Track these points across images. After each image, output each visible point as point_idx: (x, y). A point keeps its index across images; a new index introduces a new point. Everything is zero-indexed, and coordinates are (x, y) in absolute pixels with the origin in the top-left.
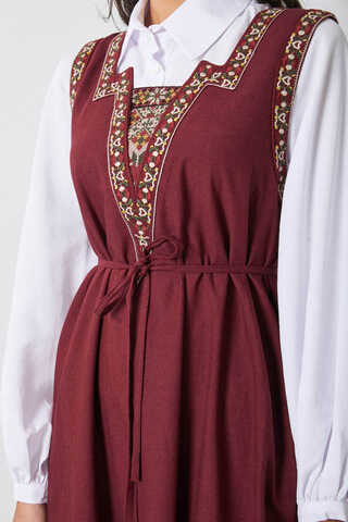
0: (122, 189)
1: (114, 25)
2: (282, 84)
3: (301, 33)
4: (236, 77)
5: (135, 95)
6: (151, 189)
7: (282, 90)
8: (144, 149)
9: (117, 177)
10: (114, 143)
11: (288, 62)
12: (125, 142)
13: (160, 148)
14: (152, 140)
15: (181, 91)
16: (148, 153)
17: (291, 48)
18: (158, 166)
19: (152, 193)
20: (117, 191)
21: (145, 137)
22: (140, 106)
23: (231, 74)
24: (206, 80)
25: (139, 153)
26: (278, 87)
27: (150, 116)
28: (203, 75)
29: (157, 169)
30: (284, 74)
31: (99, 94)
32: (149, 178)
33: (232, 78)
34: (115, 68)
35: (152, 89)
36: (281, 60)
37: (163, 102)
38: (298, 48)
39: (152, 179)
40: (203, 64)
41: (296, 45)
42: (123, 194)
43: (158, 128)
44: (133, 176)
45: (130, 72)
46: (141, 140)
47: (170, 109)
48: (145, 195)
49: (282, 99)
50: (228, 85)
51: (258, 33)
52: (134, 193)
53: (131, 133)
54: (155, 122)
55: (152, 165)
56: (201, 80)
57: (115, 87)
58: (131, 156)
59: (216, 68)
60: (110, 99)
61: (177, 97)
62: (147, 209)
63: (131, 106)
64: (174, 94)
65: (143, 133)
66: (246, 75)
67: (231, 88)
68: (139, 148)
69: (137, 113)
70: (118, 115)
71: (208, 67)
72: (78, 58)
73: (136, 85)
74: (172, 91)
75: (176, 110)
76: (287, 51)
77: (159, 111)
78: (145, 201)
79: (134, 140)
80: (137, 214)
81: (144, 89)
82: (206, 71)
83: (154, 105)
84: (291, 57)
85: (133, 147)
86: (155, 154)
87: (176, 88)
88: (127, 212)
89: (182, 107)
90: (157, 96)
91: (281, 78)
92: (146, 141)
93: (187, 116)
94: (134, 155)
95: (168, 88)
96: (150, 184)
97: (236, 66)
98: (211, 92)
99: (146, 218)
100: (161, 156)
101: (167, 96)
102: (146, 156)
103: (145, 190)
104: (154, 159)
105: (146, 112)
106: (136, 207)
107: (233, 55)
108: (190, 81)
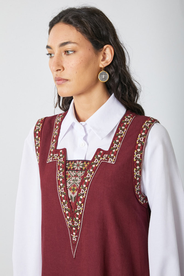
0: (67, 212)
2: (136, 158)
3: (143, 134)
4: (115, 157)
5: (67, 164)
6: (81, 213)
7: (136, 161)
8: (76, 193)
9: (65, 207)
10: (61, 190)
11: (139, 147)
12: (66, 189)
13: (83, 195)
14: (79, 190)
15: (89, 164)
16: (78, 196)
17: (139, 141)
18: (83, 202)
19: (81, 215)
20: (65, 213)
21: (75, 188)
22: (70, 170)
23: (112, 155)
24: (101, 159)
25: (73, 196)
26: (135, 160)
27: (76, 176)
28: (99, 156)
29: (82, 204)
30: (137, 153)
33: (113, 158)
34: (56, 144)
35: (75, 161)
36: (135, 147)
37: (81, 169)
38: (142, 140)
39: (80, 208)
40: (99, 150)
41: (141, 139)
42: (68, 215)
43: (81, 184)
44: (72, 207)
46: (74, 190)
47: (86, 174)
48: (77, 216)
49: (137, 165)
50: (111, 161)
51: (123, 133)
53: (68, 185)
54: (79, 180)
55: (80, 202)
56: (99, 159)
57: (56, 157)
58: (70, 197)
59: (105, 152)
60: (54, 163)
61: (88, 168)
62: (78, 222)
63: (66, 170)
64: (86, 166)
65: (74, 186)
66: (120, 155)
67: (113, 163)
68: (73, 193)
70: (60, 174)
71: (101, 152)
74: (85, 163)
75: (89, 175)
76: (137, 142)
77: (80, 174)
78: (77, 218)
79: (71, 190)
80: (74, 225)
81: (72, 161)
82: (100, 154)
83: (77, 170)
84: (139, 145)
85: (70, 193)
86: (81, 197)
88: (69, 223)
89: (91, 173)
90: (78, 165)
91: (136, 155)
92: (76, 190)
94: (71, 196)
95: (83, 161)
96: (80, 211)
97: (114, 151)
98: (104, 165)
99: (77, 226)
100: (84, 199)
101: (83, 166)
102: (77, 198)
103: (78, 214)
104: (81, 200)
105: (73, 174)
106: (72, 221)
107: (112, 145)
108: (93, 159)
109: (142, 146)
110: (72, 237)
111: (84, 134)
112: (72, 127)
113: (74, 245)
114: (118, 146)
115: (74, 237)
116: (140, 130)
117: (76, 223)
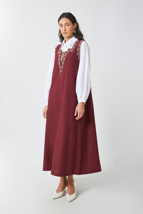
1: (60, 43)
9: (59, 63)
10: (59, 59)
12: (60, 59)
14: (63, 59)
20: (59, 65)
25: (62, 60)
27: (63, 55)
31: (58, 53)
32: (63, 63)
36: (78, 47)
43: (64, 57)
44: (61, 63)
45: (62, 50)
47: (65, 55)
49: (78, 52)
50: (72, 51)
52: (61, 65)
53: (61, 58)
54: (64, 56)
57: (60, 52)
59: (70, 49)
61: (66, 53)
63: (61, 54)
66: (74, 50)
69: (62, 55)
70: (59, 55)
72: (55, 48)
73: (62, 52)
85: (61, 59)
88: (60, 67)
90: (64, 53)
91: (78, 49)
93: (67, 55)
98: (70, 52)
102: (63, 61)
106: (61, 67)
108: (67, 51)
109: (79, 47)
111: (66, 46)
113: (60, 73)
114: (74, 48)
115: (61, 71)
116: (79, 43)
117: (62, 67)
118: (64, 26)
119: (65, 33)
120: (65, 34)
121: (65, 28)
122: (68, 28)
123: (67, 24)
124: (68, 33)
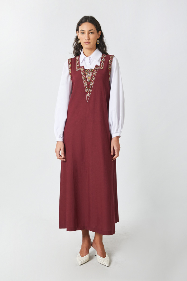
8: (90, 79)
9: (85, 84)
10: (84, 79)
12: (86, 78)
13: (93, 79)
14: (91, 78)
15: (94, 70)
16: (91, 80)
18: (93, 82)
19: (92, 87)
20: (85, 86)
25: (89, 80)
27: (89, 74)
31: (77, 70)
33: (102, 68)
34: (79, 65)
35: (88, 69)
37: (91, 72)
39: (92, 84)
40: (96, 65)
42: (87, 87)
43: (92, 76)
44: (88, 84)
45: (83, 67)
46: (89, 78)
47: (93, 73)
52: (89, 87)
53: (87, 77)
54: (91, 75)
56: (97, 68)
57: (80, 68)
58: (87, 81)
59: (98, 66)
60: (80, 71)
68: (89, 79)
69: (86, 73)
70: (83, 74)
73: (85, 69)
76: (109, 63)
78: (90, 88)
79: (88, 78)
83: (89, 72)
85: (88, 79)
87: (93, 69)
88: (87, 90)
89: (95, 73)
90: (90, 70)
91: (109, 67)
93: (97, 74)
95: (91, 69)
98: (99, 70)
100: (93, 81)
102: (90, 81)
104: (92, 81)
105: (88, 73)
107: (101, 64)
108: (95, 68)
109: (111, 64)
110: (87, 95)
111: (89, 61)
112: (84, 60)
113: (88, 97)
114: (103, 64)
116: (110, 59)
117: (90, 90)
118: (86, 33)
119: (87, 42)
120: (87, 44)
121: (89, 37)
122: (92, 36)
123: (91, 31)
124: (91, 44)
